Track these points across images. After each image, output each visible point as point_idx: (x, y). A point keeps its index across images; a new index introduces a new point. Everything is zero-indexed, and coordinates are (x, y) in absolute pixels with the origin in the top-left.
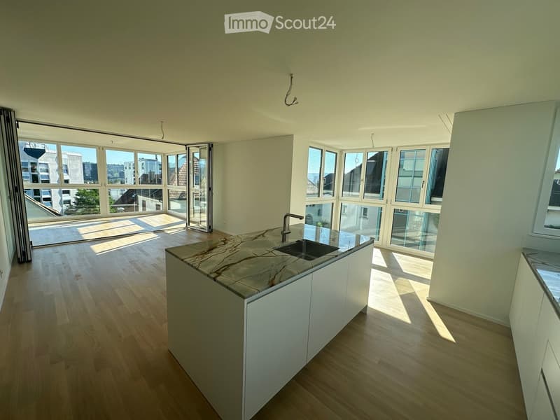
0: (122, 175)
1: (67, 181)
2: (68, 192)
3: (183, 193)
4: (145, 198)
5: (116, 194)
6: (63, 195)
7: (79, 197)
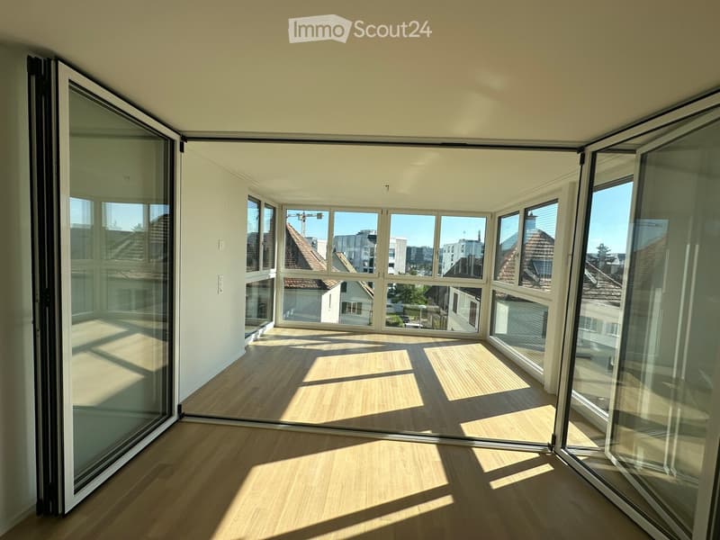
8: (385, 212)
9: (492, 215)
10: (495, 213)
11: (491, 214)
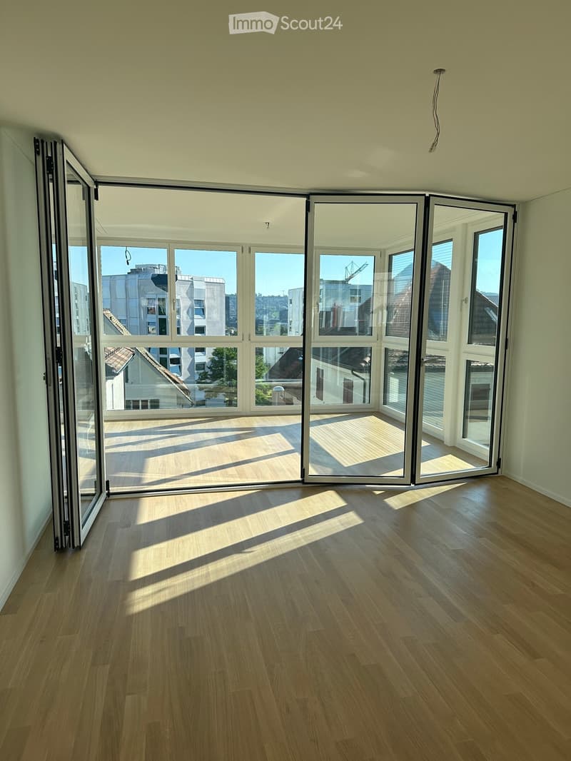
0: (284, 315)
1: (201, 330)
2: (202, 350)
3: (405, 355)
4: (321, 364)
5: (272, 355)
6: (196, 354)
7: (216, 359)
8: (246, 250)
9: (382, 252)
10: (385, 250)
11: (380, 250)
